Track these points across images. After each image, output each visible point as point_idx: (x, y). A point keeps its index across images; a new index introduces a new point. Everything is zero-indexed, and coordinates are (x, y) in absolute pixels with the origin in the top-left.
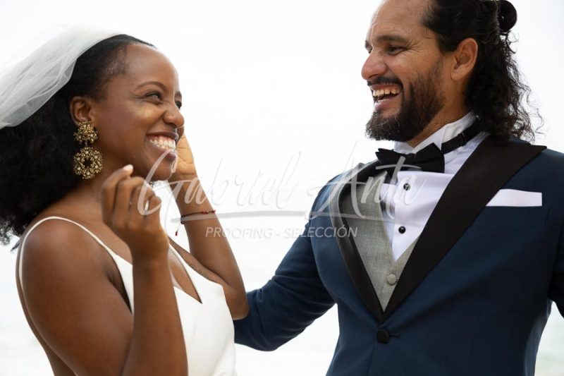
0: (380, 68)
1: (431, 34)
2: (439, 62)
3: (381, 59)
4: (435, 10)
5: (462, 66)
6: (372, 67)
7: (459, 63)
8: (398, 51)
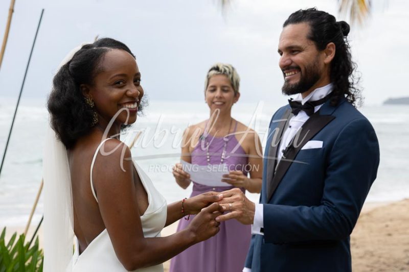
0: (288, 62)
1: (312, 43)
2: (318, 56)
3: (288, 58)
4: (312, 31)
5: (329, 56)
6: (285, 62)
7: (327, 55)
8: (296, 53)
